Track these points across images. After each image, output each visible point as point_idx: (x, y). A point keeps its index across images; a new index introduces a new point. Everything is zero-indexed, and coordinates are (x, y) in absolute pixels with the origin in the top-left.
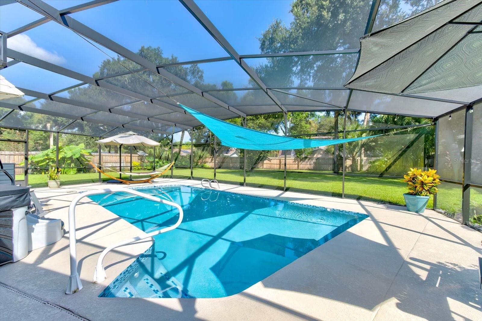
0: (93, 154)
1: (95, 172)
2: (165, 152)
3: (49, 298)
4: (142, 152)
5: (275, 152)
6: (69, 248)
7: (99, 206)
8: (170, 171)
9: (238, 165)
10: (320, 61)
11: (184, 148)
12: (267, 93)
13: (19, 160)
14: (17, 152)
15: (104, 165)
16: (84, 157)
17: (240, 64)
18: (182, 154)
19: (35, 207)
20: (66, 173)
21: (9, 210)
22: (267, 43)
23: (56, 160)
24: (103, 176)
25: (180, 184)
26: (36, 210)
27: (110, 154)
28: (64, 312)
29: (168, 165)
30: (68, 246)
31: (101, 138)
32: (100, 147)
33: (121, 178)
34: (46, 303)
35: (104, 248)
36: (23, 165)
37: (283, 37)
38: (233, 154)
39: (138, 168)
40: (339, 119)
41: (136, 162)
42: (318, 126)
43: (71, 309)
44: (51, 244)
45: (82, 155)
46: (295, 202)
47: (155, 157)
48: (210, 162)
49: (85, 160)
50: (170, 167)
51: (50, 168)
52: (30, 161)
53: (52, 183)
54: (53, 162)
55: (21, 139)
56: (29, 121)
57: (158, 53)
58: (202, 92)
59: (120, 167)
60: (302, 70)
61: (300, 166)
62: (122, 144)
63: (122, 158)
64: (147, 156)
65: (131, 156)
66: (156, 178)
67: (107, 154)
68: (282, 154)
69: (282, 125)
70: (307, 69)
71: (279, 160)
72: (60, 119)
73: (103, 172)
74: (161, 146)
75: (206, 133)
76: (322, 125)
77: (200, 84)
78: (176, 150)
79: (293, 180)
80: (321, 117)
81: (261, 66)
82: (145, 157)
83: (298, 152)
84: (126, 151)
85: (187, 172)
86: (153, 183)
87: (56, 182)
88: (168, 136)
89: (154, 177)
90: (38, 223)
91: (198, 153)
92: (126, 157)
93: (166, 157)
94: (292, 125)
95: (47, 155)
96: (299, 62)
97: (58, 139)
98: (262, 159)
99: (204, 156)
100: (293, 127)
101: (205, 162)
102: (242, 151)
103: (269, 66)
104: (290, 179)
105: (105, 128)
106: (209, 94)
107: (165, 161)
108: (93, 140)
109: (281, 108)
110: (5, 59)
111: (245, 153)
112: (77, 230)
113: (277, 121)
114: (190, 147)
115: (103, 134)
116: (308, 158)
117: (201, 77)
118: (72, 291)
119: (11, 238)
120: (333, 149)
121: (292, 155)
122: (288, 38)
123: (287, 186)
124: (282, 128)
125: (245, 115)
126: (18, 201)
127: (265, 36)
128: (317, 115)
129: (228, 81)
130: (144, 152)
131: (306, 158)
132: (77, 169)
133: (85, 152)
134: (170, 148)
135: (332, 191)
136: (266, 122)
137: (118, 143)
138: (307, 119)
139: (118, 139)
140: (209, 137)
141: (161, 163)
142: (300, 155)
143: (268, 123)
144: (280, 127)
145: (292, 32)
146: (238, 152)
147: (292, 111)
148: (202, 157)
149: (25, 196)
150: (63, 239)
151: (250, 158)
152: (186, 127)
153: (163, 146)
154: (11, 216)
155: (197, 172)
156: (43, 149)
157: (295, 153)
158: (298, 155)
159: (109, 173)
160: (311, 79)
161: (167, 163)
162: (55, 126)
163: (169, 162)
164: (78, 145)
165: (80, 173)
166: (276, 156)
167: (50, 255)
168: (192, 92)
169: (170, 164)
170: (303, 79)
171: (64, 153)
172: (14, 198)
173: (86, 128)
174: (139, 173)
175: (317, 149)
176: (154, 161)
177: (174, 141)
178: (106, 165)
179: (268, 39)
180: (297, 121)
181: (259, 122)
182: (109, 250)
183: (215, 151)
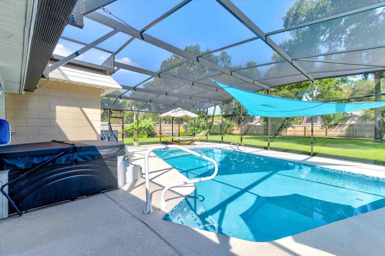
0: (156, 125)
1: (158, 137)
2: (202, 122)
3: (135, 214)
4: (186, 123)
5: (299, 120)
6: (145, 184)
7: (160, 159)
8: (206, 137)
9: (262, 132)
10: (354, 24)
11: (215, 119)
12: (292, 64)
13: (120, 129)
14: (119, 125)
15: (162, 132)
16: (151, 127)
17: (266, 41)
18: (214, 123)
19: (127, 157)
20: (142, 137)
21: (116, 157)
22: (291, 19)
23: (137, 129)
24: (163, 139)
25: (213, 146)
26: (128, 159)
27: (166, 125)
28: (143, 225)
29: (204, 132)
30: (145, 183)
31: (161, 113)
32: (160, 121)
33: (173, 141)
34: (134, 216)
35: (164, 187)
36: (121, 132)
37: (308, 10)
38: (257, 122)
39: (183, 134)
40: (381, 82)
41: (182, 130)
42: (351, 92)
43: (147, 224)
44: (135, 181)
45: (150, 126)
46: (325, 167)
47: (195, 127)
48: (237, 130)
49: (152, 129)
50: (206, 133)
51: (134, 134)
52: (124, 130)
53: (135, 143)
54: (136, 130)
55: (120, 116)
56: (124, 106)
57: (197, 49)
58: (231, 72)
59: (173, 133)
60: (331, 38)
61: (329, 133)
62: (174, 117)
63: (174, 127)
64: (189, 126)
65: (179, 126)
66: (196, 142)
67: (165, 125)
68: (307, 122)
69: (307, 94)
70: (338, 36)
71: (304, 127)
72: (139, 103)
73: (162, 137)
74: (199, 118)
75: (234, 107)
76: (357, 91)
77: (228, 67)
78: (210, 120)
79: (321, 146)
80: (355, 82)
81: (284, 42)
82: (188, 126)
83: (326, 119)
84: (176, 122)
85: (218, 138)
86: (194, 145)
87: (137, 143)
88: (204, 110)
89: (194, 141)
90: (129, 166)
91: (226, 123)
92: (176, 127)
93: (202, 126)
94: (318, 93)
95: (133, 126)
96: (328, 30)
97: (138, 116)
98: (285, 126)
99: (232, 125)
100: (319, 95)
101: (233, 130)
102: (266, 119)
103: (293, 40)
104: (317, 145)
105: (163, 107)
106: (236, 73)
107: (202, 129)
108: (156, 116)
109: (307, 77)
110: (114, 68)
111: (269, 121)
112: (149, 173)
113: (302, 91)
114: (221, 118)
115: (162, 111)
116: (338, 124)
117: (229, 61)
118: (147, 212)
119: (116, 174)
120: (373, 115)
121: (319, 122)
122: (314, 9)
123: (314, 151)
124: (307, 97)
125: (268, 88)
126: (120, 152)
127: (289, 14)
128: (350, 80)
129: (252, 61)
130: (188, 123)
131: (336, 125)
132: (148, 134)
133: (152, 124)
134: (206, 119)
135: (375, 158)
136: (290, 92)
137: (171, 116)
138: (337, 86)
139: (172, 114)
140: (236, 109)
141: (199, 130)
142: (328, 122)
143: (292, 93)
144: (304, 96)
145: (319, 3)
146: (262, 121)
147: (320, 79)
148: (230, 126)
149: (123, 148)
150: (141, 178)
151: (273, 126)
152: (218, 102)
153: (200, 117)
154: (117, 161)
155: (227, 138)
156: (131, 123)
157: (322, 121)
158: (325, 122)
159: (166, 138)
160: (343, 43)
161: (203, 130)
162: (136, 108)
163: (204, 130)
164: (148, 119)
165: (149, 137)
166: (300, 123)
167: (135, 187)
168: (223, 73)
169: (206, 131)
170: (332, 46)
171: (141, 124)
172: (118, 149)
173: (153, 108)
174: (185, 138)
175: (350, 115)
176: (194, 129)
177: (208, 114)
178: (164, 133)
179: (292, 15)
180: (324, 88)
181: (282, 93)
182: (167, 189)
183: (241, 120)
